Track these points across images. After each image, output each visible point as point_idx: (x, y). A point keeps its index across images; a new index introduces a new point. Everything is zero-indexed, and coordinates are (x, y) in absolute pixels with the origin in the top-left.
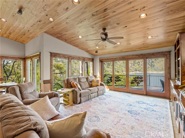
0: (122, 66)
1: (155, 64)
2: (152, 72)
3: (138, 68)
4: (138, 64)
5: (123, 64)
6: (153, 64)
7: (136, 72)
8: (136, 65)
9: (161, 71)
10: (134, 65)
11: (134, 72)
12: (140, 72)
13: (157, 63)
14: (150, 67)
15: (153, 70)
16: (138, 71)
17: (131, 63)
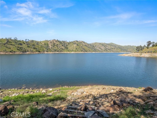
0: (44, 47)
1: (68, 47)
2: (66, 53)
3: (57, 49)
4: (57, 46)
5: (45, 45)
6: (67, 46)
7: (55, 53)
8: (55, 46)
9: (72, 52)
10: (54, 47)
11: (54, 53)
12: (59, 52)
13: (70, 46)
14: (65, 49)
15: (67, 51)
16: (57, 51)
17: (51, 45)
